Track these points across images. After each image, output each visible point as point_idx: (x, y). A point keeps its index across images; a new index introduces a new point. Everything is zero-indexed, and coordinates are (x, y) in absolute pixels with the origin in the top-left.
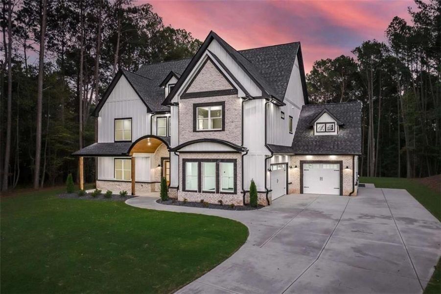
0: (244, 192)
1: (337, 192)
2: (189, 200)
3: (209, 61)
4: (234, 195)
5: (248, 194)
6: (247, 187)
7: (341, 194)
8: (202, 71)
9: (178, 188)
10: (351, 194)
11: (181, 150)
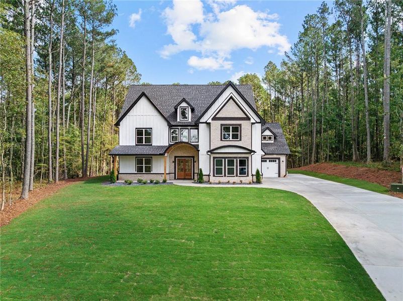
0: (253, 175)
1: (277, 175)
2: (221, 181)
3: (231, 100)
4: (247, 177)
5: (255, 177)
6: (254, 173)
7: (279, 176)
8: (227, 105)
9: (209, 175)
10: (285, 176)
11: (214, 152)
